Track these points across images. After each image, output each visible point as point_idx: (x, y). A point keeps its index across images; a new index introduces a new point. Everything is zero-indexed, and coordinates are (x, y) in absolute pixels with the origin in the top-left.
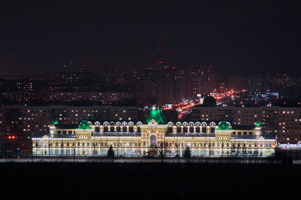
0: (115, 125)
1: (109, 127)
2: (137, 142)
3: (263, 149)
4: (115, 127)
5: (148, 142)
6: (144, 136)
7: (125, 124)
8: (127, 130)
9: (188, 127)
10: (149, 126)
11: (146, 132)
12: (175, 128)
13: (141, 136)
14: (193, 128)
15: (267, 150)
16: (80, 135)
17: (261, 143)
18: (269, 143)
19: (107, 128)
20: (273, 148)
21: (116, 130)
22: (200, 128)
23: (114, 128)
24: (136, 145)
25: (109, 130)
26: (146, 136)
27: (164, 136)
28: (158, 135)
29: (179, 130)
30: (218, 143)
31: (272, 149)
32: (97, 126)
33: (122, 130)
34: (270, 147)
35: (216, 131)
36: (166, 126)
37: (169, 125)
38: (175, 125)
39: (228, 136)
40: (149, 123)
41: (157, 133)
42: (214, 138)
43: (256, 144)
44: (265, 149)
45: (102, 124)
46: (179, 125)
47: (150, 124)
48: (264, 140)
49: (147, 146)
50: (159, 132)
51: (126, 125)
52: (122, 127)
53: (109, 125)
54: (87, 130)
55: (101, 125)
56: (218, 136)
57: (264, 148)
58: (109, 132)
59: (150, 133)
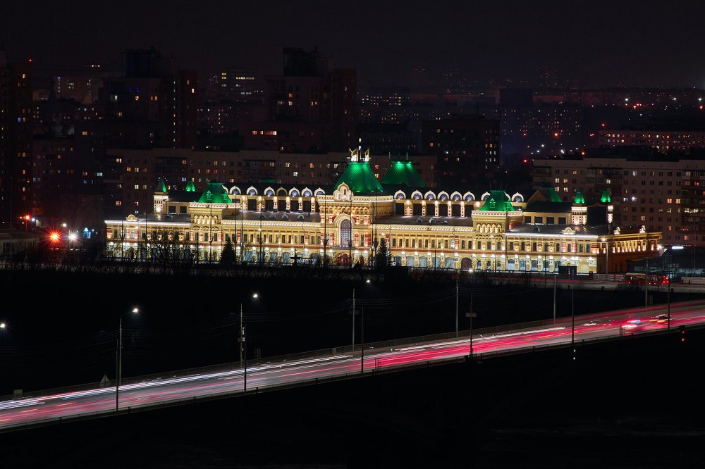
0: (288, 196)
1: (275, 199)
2: (314, 235)
3: (573, 258)
4: (288, 200)
5: (333, 235)
6: (326, 221)
7: (295, 194)
8: (312, 207)
9: (437, 203)
10: (337, 198)
11: (331, 212)
12: (409, 206)
13: (319, 221)
14: (446, 206)
15: (581, 260)
16: (199, 216)
17: (569, 242)
18: (585, 244)
19: (272, 202)
20: (593, 256)
21: (289, 206)
22: (460, 206)
23: (284, 202)
24: (313, 243)
25: (275, 207)
26: (331, 222)
27: (366, 223)
28: (355, 219)
29: (417, 209)
30: (478, 240)
31: (591, 258)
32: (252, 197)
33: (301, 208)
34: (587, 251)
35: (474, 214)
36: (388, 199)
37: (397, 198)
38: (408, 197)
39: (499, 226)
40: (336, 193)
41: (352, 215)
42: (471, 229)
43: (558, 245)
44: (577, 258)
45: (261, 193)
46: (417, 198)
47: (340, 195)
48: (574, 236)
49: (331, 244)
50: (358, 213)
51: (310, 196)
52: (300, 200)
53: (276, 195)
54: (217, 204)
55: (259, 195)
56: (479, 225)
57: (575, 256)
58: (275, 211)
59: (338, 214)
